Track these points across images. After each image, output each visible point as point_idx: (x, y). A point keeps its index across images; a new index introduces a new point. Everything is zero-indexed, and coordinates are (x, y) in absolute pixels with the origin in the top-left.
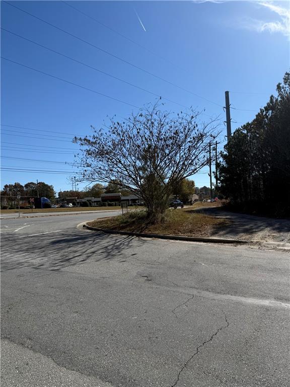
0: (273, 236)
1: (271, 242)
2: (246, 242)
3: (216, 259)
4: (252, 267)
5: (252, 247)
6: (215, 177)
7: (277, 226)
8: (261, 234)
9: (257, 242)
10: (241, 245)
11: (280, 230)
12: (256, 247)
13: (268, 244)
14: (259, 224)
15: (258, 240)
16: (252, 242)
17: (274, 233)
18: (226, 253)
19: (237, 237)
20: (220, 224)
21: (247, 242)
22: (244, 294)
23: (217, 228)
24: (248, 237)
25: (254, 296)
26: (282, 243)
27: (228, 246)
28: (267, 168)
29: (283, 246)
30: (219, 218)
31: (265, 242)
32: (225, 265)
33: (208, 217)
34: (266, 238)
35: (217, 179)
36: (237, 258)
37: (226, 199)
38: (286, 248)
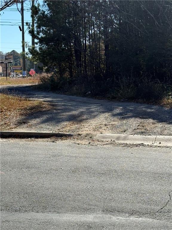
0: (112, 125)
1: (108, 133)
2: (70, 136)
3: (19, 162)
4: (75, 171)
5: (79, 142)
6: (30, 32)
7: (118, 111)
8: (94, 123)
9: (87, 135)
10: (62, 139)
11: (122, 116)
12: (85, 142)
13: (104, 138)
14: (93, 108)
15: (89, 132)
16: (79, 135)
17: (114, 121)
18: (36, 152)
19: (58, 128)
20: (32, 108)
21: (72, 135)
22: (57, 210)
23: (25, 115)
24: (74, 126)
25: (74, 210)
26: (123, 135)
27: (42, 143)
28: (112, 22)
29: (125, 138)
30: (32, 100)
31: (99, 134)
32: (33, 171)
33: (12, 99)
34: (101, 128)
35: (34, 36)
36: (54, 159)
37: (47, 71)
38: (128, 142)
